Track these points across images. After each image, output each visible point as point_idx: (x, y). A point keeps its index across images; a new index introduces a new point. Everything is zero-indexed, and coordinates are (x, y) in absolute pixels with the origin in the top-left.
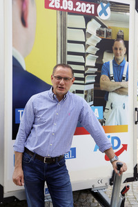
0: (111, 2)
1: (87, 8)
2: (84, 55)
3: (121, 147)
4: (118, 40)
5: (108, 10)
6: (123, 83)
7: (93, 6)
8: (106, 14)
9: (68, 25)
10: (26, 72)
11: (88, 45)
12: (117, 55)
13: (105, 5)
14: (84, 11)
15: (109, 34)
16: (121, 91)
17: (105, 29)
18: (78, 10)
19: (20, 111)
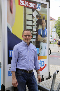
0: (41, 3)
1: (33, 5)
2: (32, 26)
3: (45, 65)
4: (43, 20)
5: (40, 6)
6: (45, 38)
7: (35, 4)
8: (39, 9)
9: (27, 13)
10: (12, 34)
11: (34, 22)
12: (43, 26)
13: (39, 4)
14: (32, 7)
15: (40, 17)
16: (44, 41)
17: (39, 15)
18: (30, 6)
19: (11, 51)
